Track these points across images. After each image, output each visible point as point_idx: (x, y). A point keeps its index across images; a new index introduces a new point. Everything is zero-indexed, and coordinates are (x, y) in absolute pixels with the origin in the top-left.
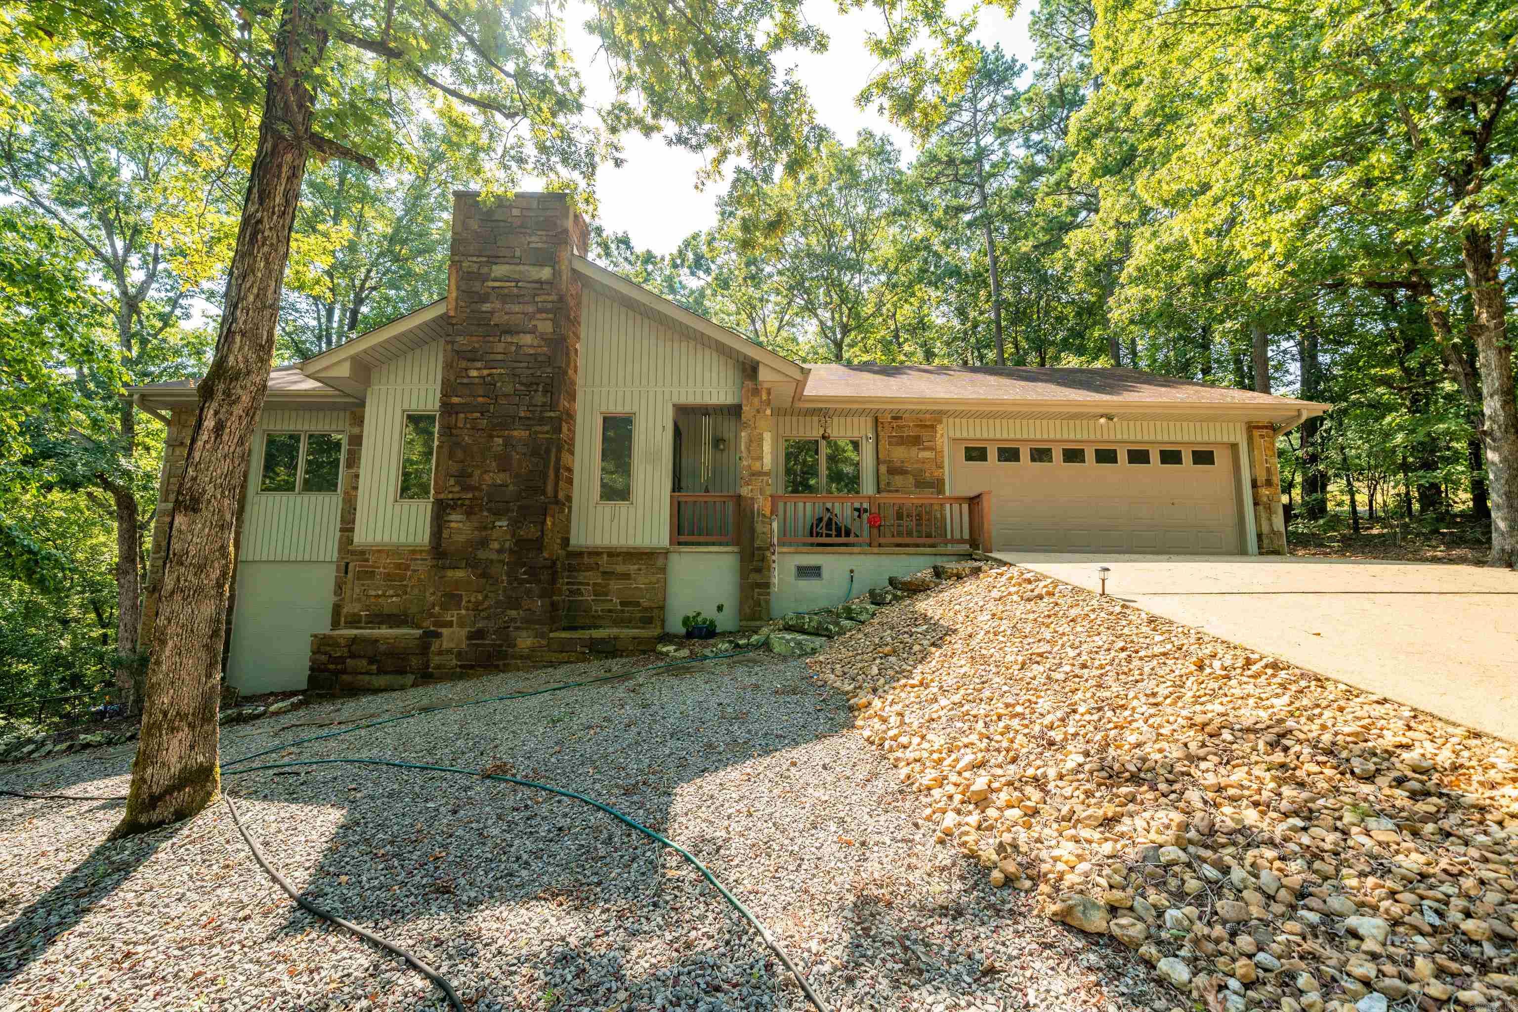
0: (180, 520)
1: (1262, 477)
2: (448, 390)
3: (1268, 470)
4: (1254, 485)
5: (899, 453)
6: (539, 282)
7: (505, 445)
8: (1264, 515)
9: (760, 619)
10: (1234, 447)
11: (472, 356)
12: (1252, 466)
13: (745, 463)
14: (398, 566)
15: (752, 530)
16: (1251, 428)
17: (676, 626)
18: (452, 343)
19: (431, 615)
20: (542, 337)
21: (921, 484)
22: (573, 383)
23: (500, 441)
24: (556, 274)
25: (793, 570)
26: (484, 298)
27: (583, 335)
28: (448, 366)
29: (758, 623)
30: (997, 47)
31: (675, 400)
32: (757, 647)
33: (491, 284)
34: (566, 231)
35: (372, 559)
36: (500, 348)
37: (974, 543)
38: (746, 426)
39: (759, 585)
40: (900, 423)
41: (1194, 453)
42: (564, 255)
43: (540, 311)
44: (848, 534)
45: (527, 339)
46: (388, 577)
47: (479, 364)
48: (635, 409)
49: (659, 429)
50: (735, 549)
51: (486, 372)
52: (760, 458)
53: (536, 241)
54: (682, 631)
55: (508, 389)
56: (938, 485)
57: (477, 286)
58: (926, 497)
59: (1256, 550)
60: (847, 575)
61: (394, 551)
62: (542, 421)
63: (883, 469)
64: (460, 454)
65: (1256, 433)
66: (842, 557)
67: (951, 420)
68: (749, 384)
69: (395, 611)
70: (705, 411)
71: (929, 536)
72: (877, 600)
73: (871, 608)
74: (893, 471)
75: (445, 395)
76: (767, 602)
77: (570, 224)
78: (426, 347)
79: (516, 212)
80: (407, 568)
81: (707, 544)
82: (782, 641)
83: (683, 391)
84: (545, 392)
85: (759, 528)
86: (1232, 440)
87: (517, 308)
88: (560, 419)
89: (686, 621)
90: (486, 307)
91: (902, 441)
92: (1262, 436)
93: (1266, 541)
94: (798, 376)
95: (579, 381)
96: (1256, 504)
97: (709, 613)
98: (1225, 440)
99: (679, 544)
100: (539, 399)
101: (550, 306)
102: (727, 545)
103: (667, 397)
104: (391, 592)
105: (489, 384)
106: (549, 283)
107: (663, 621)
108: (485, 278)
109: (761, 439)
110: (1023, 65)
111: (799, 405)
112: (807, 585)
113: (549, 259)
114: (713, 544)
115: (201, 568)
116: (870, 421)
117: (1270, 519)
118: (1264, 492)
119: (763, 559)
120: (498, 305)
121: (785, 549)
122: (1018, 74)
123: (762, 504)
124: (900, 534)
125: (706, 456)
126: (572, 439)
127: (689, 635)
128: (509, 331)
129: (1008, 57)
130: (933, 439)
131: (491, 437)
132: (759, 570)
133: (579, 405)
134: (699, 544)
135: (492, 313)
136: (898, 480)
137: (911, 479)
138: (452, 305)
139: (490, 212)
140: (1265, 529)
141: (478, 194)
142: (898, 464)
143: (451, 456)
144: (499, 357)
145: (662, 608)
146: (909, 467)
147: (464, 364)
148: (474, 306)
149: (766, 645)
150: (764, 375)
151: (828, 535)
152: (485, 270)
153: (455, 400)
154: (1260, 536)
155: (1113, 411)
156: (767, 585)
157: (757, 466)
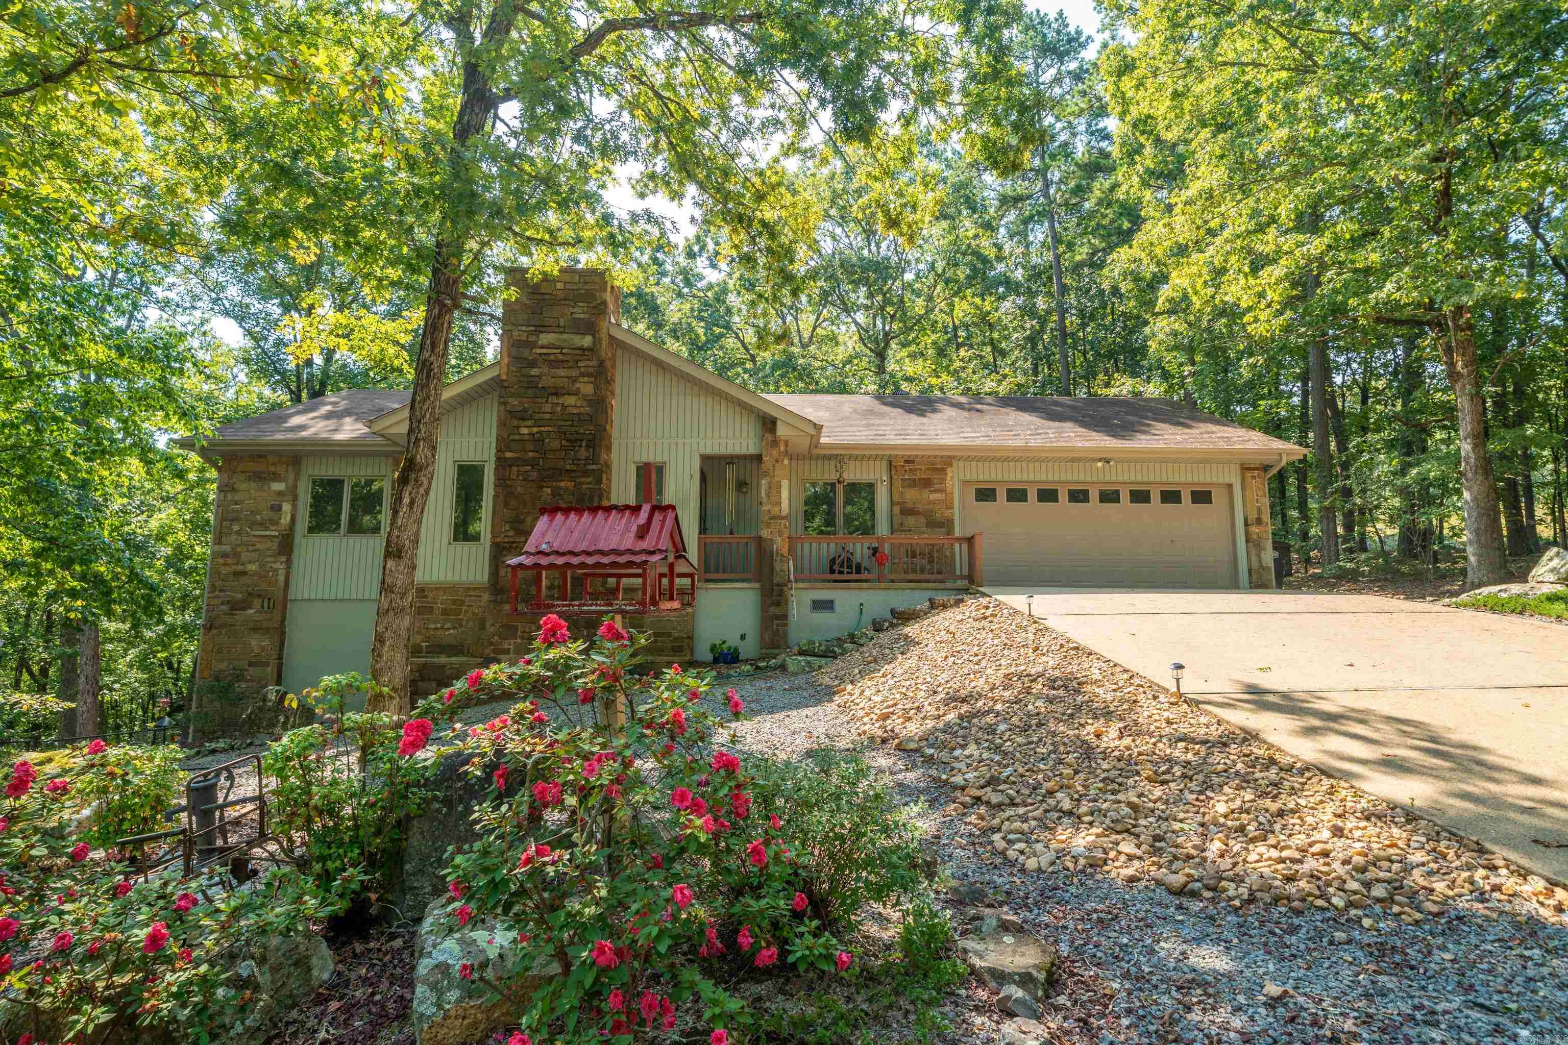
0: (390, 564)
1: (1253, 516)
2: (503, 445)
3: (1259, 509)
4: (1246, 524)
5: (911, 495)
6: (581, 349)
7: (553, 494)
8: (1253, 551)
9: (778, 647)
10: (1230, 486)
11: (522, 415)
12: (1244, 505)
13: (765, 508)
14: (454, 602)
15: (772, 569)
16: (1245, 468)
17: (703, 653)
18: (505, 404)
19: (492, 644)
20: (585, 398)
21: (933, 524)
22: (610, 436)
23: (549, 491)
24: (597, 341)
25: (809, 603)
26: (532, 364)
27: (618, 391)
28: (502, 424)
29: (776, 651)
30: (1061, 14)
31: (703, 451)
32: (774, 669)
33: (538, 351)
34: (604, 303)
35: (431, 595)
36: (547, 408)
37: (971, 579)
38: (766, 474)
39: (778, 617)
40: (912, 466)
41: (1193, 493)
42: (604, 325)
43: (582, 375)
44: (858, 571)
45: (571, 400)
46: (445, 612)
47: (529, 423)
48: (666, 459)
49: (687, 478)
50: (757, 585)
51: (535, 430)
52: (779, 503)
53: (580, 312)
54: (709, 657)
55: (556, 444)
56: (947, 525)
57: (526, 353)
58: (937, 537)
59: (1247, 585)
60: (857, 609)
61: (450, 588)
62: (586, 473)
63: (897, 509)
64: (513, 503)
65: (1249, 474)
66: (853, 592)
67: (961, 464)
68: (769, 436)
69: (453, 642)
70: (731, 460)
71: (940, 573)
72: (878, 627)
73: (870, 633)
74: (907, 512)
75: (499, 450)
76: (785, 634)
77: (608, 296)
78: (475, 403)
79: (560, 286)
80: (462, 603)
81: (731, 581)
82: (794, 662)
83: (709, 443)
84: (588, 447)
85: (778, 566)
86: (1227, 480)
87: (562, 372)
88: (601, 471)
89: (713, 648)
90: (535, 372)
91: (913, 483)
92: (1254, 477)
93: (1254, 577)
94: (812, 431)
95: (615, 434)
96: (1247, 541)
97: (733, 641)
98: (1221, 480)
99: (707, 581)
100: (583, 453)
101: (591, 370)
102: (749, 581)
103: (695, 447)
104: (448, 625)
105: (538, 441)
106: (590, 349)
107: (692, 651)
108: (533, 345)
109: (779, 487)
110: (1089, 37)
111: (815, 452)
112: (821, 617)
113: (590, 328)
114: (737, 581)
115: (403, 595)
116: (884, 464)
117: (1259, 556)
118: (1254, 529)
119: (781, 593)
120: (545, 369)
121: (802, 585)
122: (1083, 46)
123: (780, 544)
124: (914, 571)
125: (731, 496)
126: (609, 487)
127: (716, 661)
128: (557, 392)
129: (1072, 29)
130: (943, 481)
131: (541, 487)
132: (778, 604)
133: (614, 456)
134: (723, 581)
135: (540, 377)
136: (911, 521)
137: (922, 520)
138: (505, 370)
139: (537, 286)
140: (1255, 565)
141: (526, 271)
142: (911, 505)
143: (506, 504)
144: (547, 416)
145: (691, 638)
146: (920, 508)
147: (516, 423)
148: (525, 371)
149: (783, 667)
150: (782, 431)
151: (841, 572)
152: (533, 338)
153: (509, 455)
154: (1250, 571)
155: (1109, 456)
156: (785, 617)
157: (775, 511)
